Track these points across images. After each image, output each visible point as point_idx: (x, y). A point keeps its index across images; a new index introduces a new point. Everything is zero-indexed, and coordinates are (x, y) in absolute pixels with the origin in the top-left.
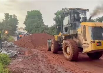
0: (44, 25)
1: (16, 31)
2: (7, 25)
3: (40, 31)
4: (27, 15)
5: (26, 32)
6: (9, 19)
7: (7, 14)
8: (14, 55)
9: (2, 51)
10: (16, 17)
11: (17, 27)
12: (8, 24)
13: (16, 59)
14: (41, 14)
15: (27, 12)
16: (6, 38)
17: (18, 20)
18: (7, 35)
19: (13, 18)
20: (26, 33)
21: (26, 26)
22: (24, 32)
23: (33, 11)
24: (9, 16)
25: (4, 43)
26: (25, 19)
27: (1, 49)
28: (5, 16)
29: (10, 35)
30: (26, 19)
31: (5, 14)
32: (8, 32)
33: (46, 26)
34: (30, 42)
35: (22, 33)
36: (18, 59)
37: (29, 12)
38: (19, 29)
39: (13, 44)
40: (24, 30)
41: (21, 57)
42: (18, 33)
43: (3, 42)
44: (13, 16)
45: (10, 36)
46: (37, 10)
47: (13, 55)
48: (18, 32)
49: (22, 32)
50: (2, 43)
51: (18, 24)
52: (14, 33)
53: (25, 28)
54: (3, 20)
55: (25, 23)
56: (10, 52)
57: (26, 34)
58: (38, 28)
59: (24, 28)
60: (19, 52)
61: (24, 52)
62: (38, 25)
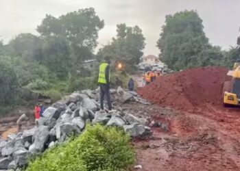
0: (209, 47)
1: (140, 64)
2: (121, 50)
3: (200, 63)
4: (165, 24)
5: (161, 65)
6: (126, 37)
7: (121, 25)
8: (144, 131)
9: (110, 117)
10: (141, 31)
11: (142, 54)
12: (124, 48)
13: (148, 147)
14: (199, 19)
15: (167, 17)
16: (119, 79)
17: (144, 39)
18: (122, 73)
19: (134, 34)
20: (162, 69)
21: (162, 51)
22: (157, 66)
23: (181, 13)
24: (126, 31)
25: (116, 93)
26: (161, 35)
27: (110, 111)
28: (117, 31)
29: (128, 71)
30: (163, 35)
31: (118, 26)
32: (124, 66)
33: (215, 47)
34: (179, 93)
35: (152, 67)
36: (155, 147)
37: (170, 16)
38: (146, 60)
39: (136, 96)
40: (156, 60)
41: (164, 141)
42: (143, 68)
43: (114, 90)
44: (135, 30)
45: (128, 74)
46: (189, 10)
47: (141, 133)
48: (144, 65)
49: (152, 65)
50: (112, 91)
51: (144, 48)
52: (136, 69)
53: (160, 55)
54: (113, 39)
55: (160, 45)
56: (133, 120)
57: (160, 70)
58: (193, 53)
59: (157, 56)
60: (153, 122)
61: (168, 124)
62: (195, 47)
